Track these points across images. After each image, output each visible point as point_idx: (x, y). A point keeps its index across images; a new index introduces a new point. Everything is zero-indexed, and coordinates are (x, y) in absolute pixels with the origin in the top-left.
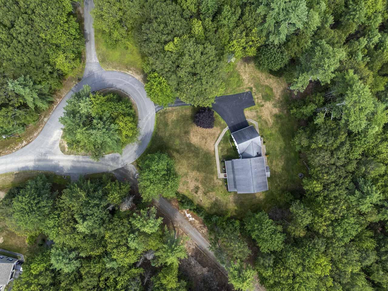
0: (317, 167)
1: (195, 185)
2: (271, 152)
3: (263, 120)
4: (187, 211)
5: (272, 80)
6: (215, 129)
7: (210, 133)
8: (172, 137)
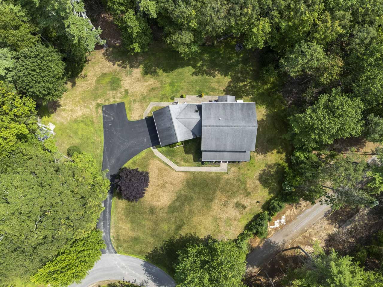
0: (230, 22)
1: (233, 207)
2: (198, 88)
3: (149, 94)
4: (271, 225)
5: (89, 72)
6: (153, 168)
7: (158, 176)
8: (157, 233)
